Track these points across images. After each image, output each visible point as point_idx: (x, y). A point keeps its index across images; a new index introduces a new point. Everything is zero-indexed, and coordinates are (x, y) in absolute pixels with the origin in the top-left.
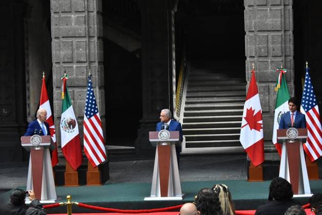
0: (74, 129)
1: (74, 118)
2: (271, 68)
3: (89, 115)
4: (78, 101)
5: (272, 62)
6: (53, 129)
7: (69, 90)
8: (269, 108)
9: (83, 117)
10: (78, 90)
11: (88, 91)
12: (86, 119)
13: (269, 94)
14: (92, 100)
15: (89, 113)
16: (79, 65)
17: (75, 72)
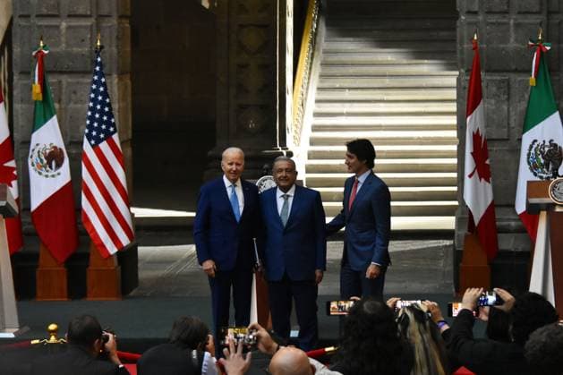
0: (60, 170)
1: (60, 144)
2: (516, 40)
3: (94, 138)
4: (72, 105)
5: (517, 25)
6: (13, 169)
7: (51, 79)
8: (509, 131)
9: (82, 143)
10: (70, 80)
11: (95, 82)
12: (87, 147)
13: (508, 99)
14: (103, 104)
15: (94, 133)
16: (74, 22)
17: (63, 39)
